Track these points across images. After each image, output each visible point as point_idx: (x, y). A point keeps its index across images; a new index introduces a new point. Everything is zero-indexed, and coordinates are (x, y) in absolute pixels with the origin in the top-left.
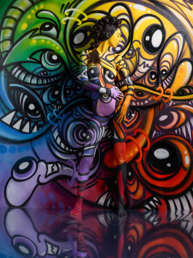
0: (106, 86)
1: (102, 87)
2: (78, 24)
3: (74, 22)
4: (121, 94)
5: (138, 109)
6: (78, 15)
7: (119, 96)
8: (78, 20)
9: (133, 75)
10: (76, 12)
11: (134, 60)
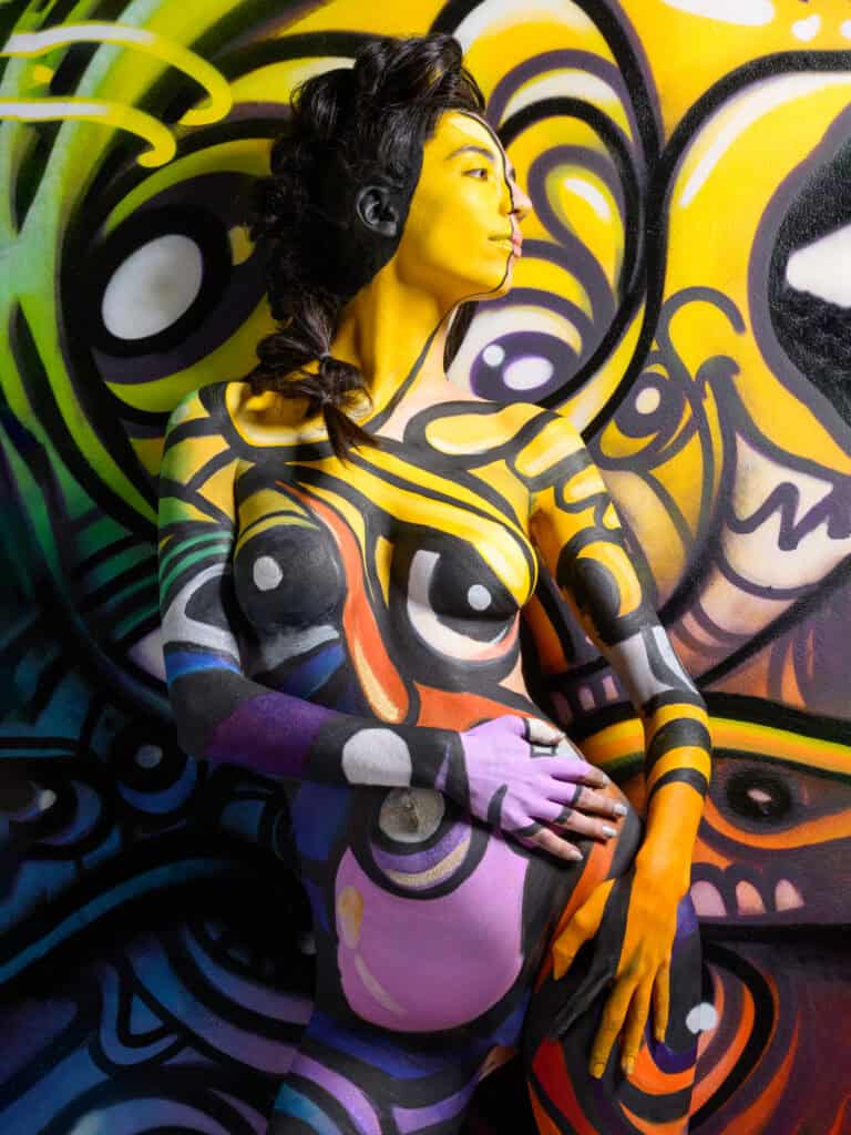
0: (413, 705)
1: (372, 720)
2: (145, 160)
3: (105, 139)
4: (595, 786)
5: (749, 953)
6: (139, 80)
7: (571, 805)
8: (145, 126)
9: (682, 612)
10: (124, 51)
11: (685, 470)
